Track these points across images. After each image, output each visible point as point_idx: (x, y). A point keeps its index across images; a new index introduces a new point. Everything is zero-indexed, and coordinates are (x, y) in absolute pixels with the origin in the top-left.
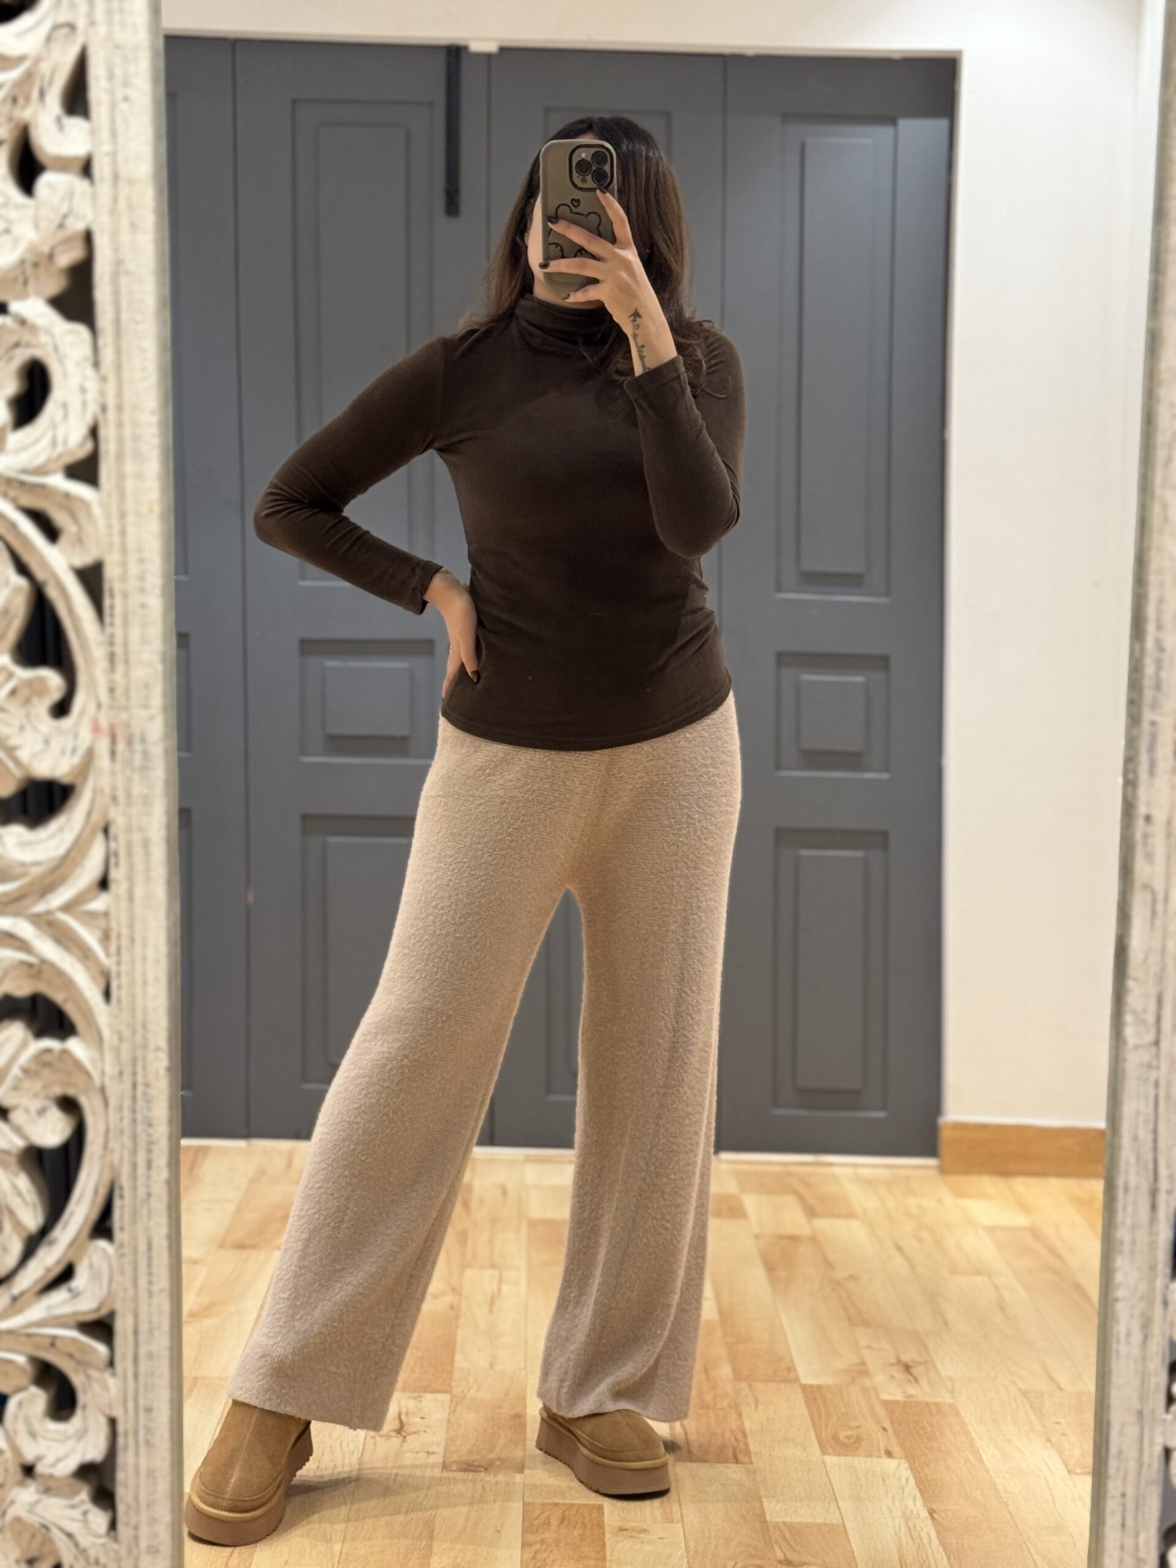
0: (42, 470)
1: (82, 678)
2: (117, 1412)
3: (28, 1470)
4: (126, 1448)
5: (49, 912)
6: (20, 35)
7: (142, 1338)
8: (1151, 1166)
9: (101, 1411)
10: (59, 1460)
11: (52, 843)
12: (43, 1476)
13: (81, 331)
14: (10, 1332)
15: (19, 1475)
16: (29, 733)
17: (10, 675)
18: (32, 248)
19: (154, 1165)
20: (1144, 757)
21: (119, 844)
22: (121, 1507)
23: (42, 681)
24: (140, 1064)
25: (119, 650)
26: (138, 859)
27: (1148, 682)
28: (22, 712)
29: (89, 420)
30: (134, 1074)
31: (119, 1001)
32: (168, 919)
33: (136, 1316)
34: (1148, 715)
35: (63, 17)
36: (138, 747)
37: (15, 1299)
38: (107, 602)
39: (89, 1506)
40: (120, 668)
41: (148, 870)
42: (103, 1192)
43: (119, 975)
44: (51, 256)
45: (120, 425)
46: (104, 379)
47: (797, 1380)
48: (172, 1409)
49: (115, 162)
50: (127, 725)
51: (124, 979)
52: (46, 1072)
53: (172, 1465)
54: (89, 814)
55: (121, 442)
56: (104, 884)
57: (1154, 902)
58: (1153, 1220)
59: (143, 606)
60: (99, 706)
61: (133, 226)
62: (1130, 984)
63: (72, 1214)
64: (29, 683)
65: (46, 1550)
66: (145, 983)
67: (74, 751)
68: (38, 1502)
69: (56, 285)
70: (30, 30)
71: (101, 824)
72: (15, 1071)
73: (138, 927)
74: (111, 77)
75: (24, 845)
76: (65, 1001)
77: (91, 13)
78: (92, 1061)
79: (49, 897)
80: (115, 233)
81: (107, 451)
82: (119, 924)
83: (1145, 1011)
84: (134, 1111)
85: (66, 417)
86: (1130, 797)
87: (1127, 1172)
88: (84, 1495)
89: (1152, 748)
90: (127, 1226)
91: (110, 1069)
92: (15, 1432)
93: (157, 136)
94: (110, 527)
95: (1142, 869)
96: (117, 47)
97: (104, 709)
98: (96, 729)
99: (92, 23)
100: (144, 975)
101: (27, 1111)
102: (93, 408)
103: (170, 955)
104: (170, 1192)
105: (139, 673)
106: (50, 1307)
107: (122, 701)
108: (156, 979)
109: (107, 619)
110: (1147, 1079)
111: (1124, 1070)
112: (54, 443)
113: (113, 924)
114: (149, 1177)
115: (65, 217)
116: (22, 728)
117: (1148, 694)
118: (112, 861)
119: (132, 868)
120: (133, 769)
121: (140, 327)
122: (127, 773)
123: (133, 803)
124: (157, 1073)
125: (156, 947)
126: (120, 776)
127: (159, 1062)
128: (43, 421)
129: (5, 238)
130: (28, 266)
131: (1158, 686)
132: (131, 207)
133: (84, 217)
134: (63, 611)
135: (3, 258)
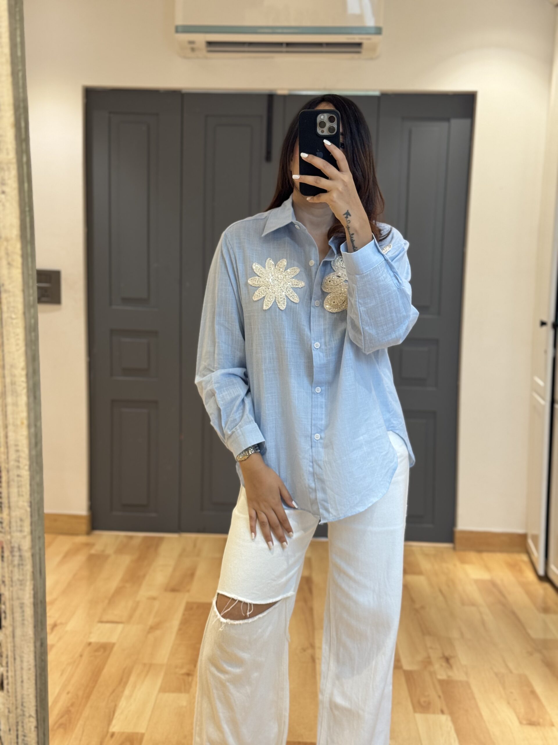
21: (7, 607)
24: (20, 724)
25: (5, 501)
26: (18, 616)
30: (17, 730)
31: (8, 692)
32: (35, 647)
36: (17, 554)
40: (6, 511)
41: (23, 620)
43: (7, 678)
47: (402, 667)
50: (11, 542)
51: (10, 679)
59: (18, 476)
61: (9, 264)
66: (22, 682)
73: (18, 652)
82: (7, 650)
91: (4, 727)
100: (22, 677)
105: (16, 513)
107: (7, 528)
108: (29, 679)
113: (4, 649)
118: (3, 615)
119: (13, 618)
120: (14, 566)
121: (15, 321)
122: (10, 568)
123: (14, 584)
124: (30, 729)
125: (28, 662)
126: (6, 570)
127: (31, 724)
132: (8, 254)
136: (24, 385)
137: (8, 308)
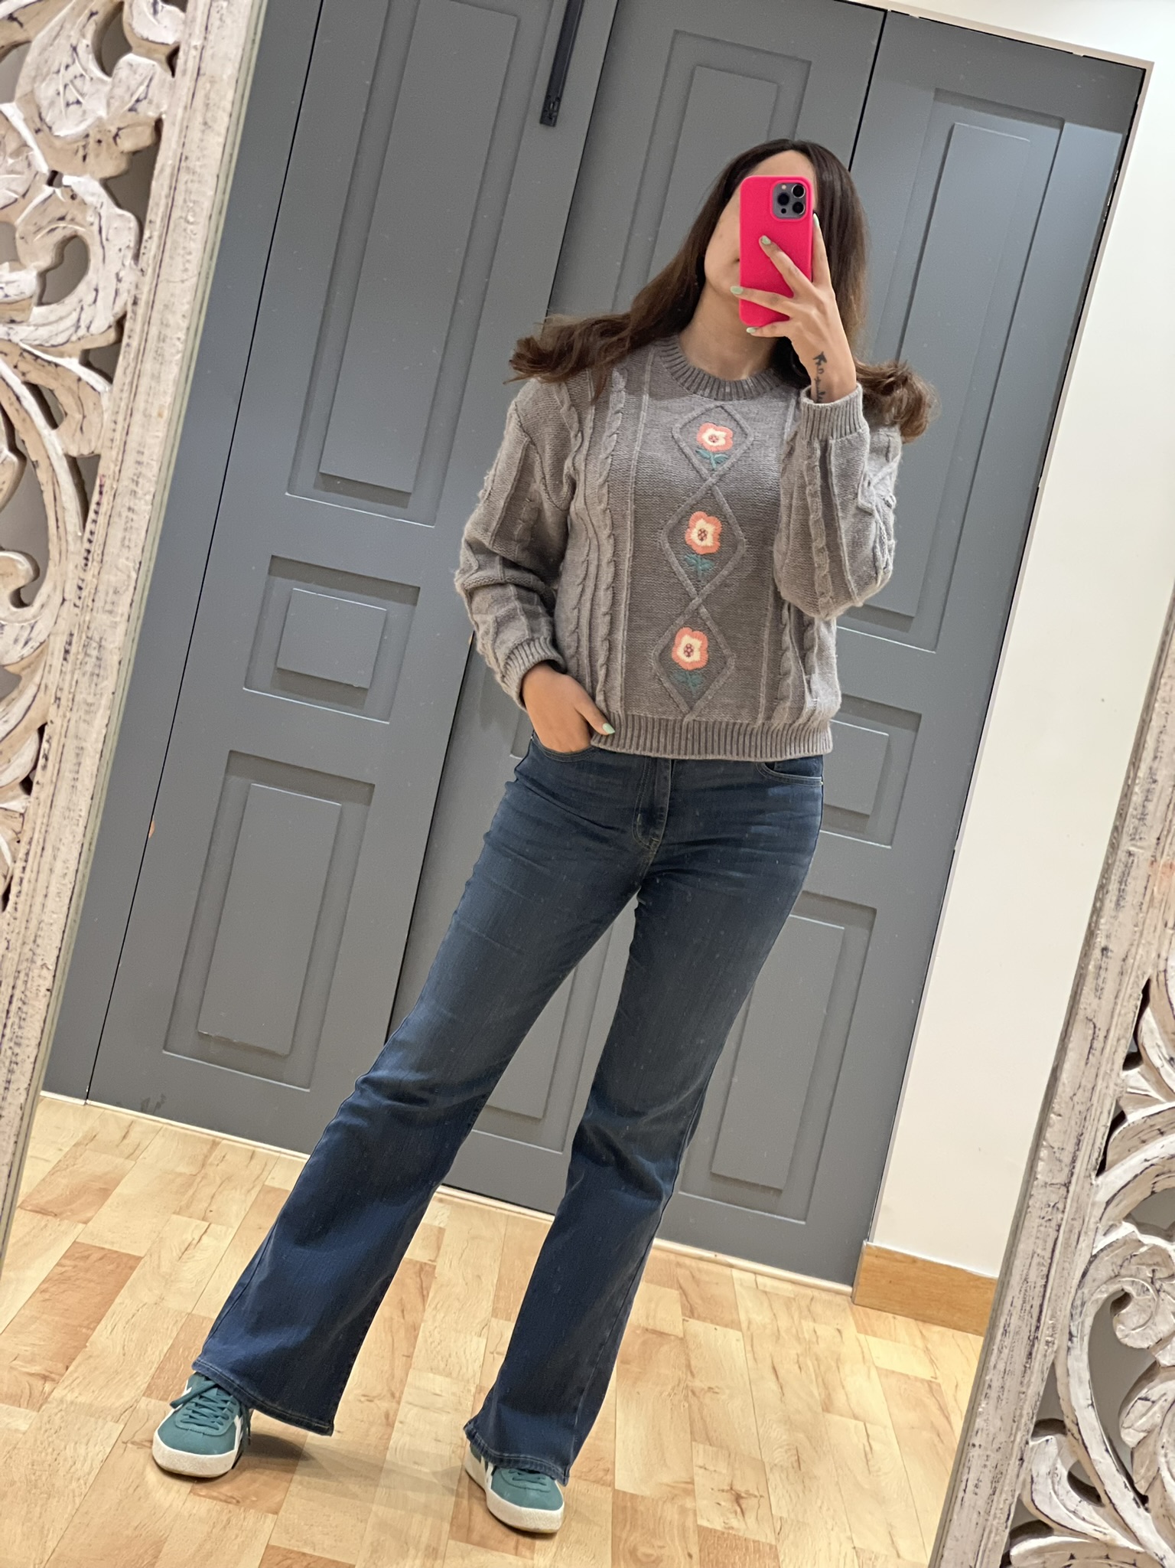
0: (57, 349)
1: (52, 571)
8: (1035, 1311)
13: (129, 218)
18: (99, 125)
20: (1113, 887)
21: (52, 748)
23: (11, 564)
24: (22, 975)
25: (96, 549)
26: (68, 767)
27: (1134, 812)
29: (118, 309)
30: (16, 988)
31: (15, 910)
34: (1126, 845)
36: (93, 652)
38: (95, 497)
40: (94, 568)
41: (76, 780)
43: (21, 882)
45: (148, 321)
46: (142, 272)
47: (612, 1485)
49: (201, 58)
50: (88, 627)
51: (27, 888)
54: (28, 709)
55: (145, 339)
56: (27, 785)
57: (1094, 1037)
58: (1026, 1369)
59: (130, 509)
60: (64, 600)
61: (205, 123)
62: (1052, 1115)
66: (46, 896)
67: (27, 641)
69: (111, 166)
71: (39, 725)
73: (51, 837)
80: (185, 128)
81: (128, 345)
82: (33, 829)
83: (1062, 1149)
85: (95, 301)
86: (1093, 925)
89: (1122, 881)
93: (250, 42)
94: (115, 422)
95: (1089, 1001)
97: (68, 606)
98: (55, 624)
100: (47, 887)
102: (125, 298)
103: (78, 874)
105: (111, 577)
107: (88, 603)
108: (59, 895)
109: (91, 515)
110: (1049, 1220)
112: (76, 326)
113: (28, 827)
115: (139, 101)
117: (1131, 823)
118: (40, 764)
119: (59, 774)
120: (83, 674)
121: (190, 227)
122: (77, 675)
123: (75, 709)
124: (38, 991)
125: (65, 860)
126: (68, 677)
127: (42, 981)
128: (71, 301)
129: (73, 108)
130: (92, 141)
131: (1142, 818)
132: (207, 105)
133: (158, 106)
134: (48, 498)
135: (68, 128)
136: (180, 346)
137: (185, 201)
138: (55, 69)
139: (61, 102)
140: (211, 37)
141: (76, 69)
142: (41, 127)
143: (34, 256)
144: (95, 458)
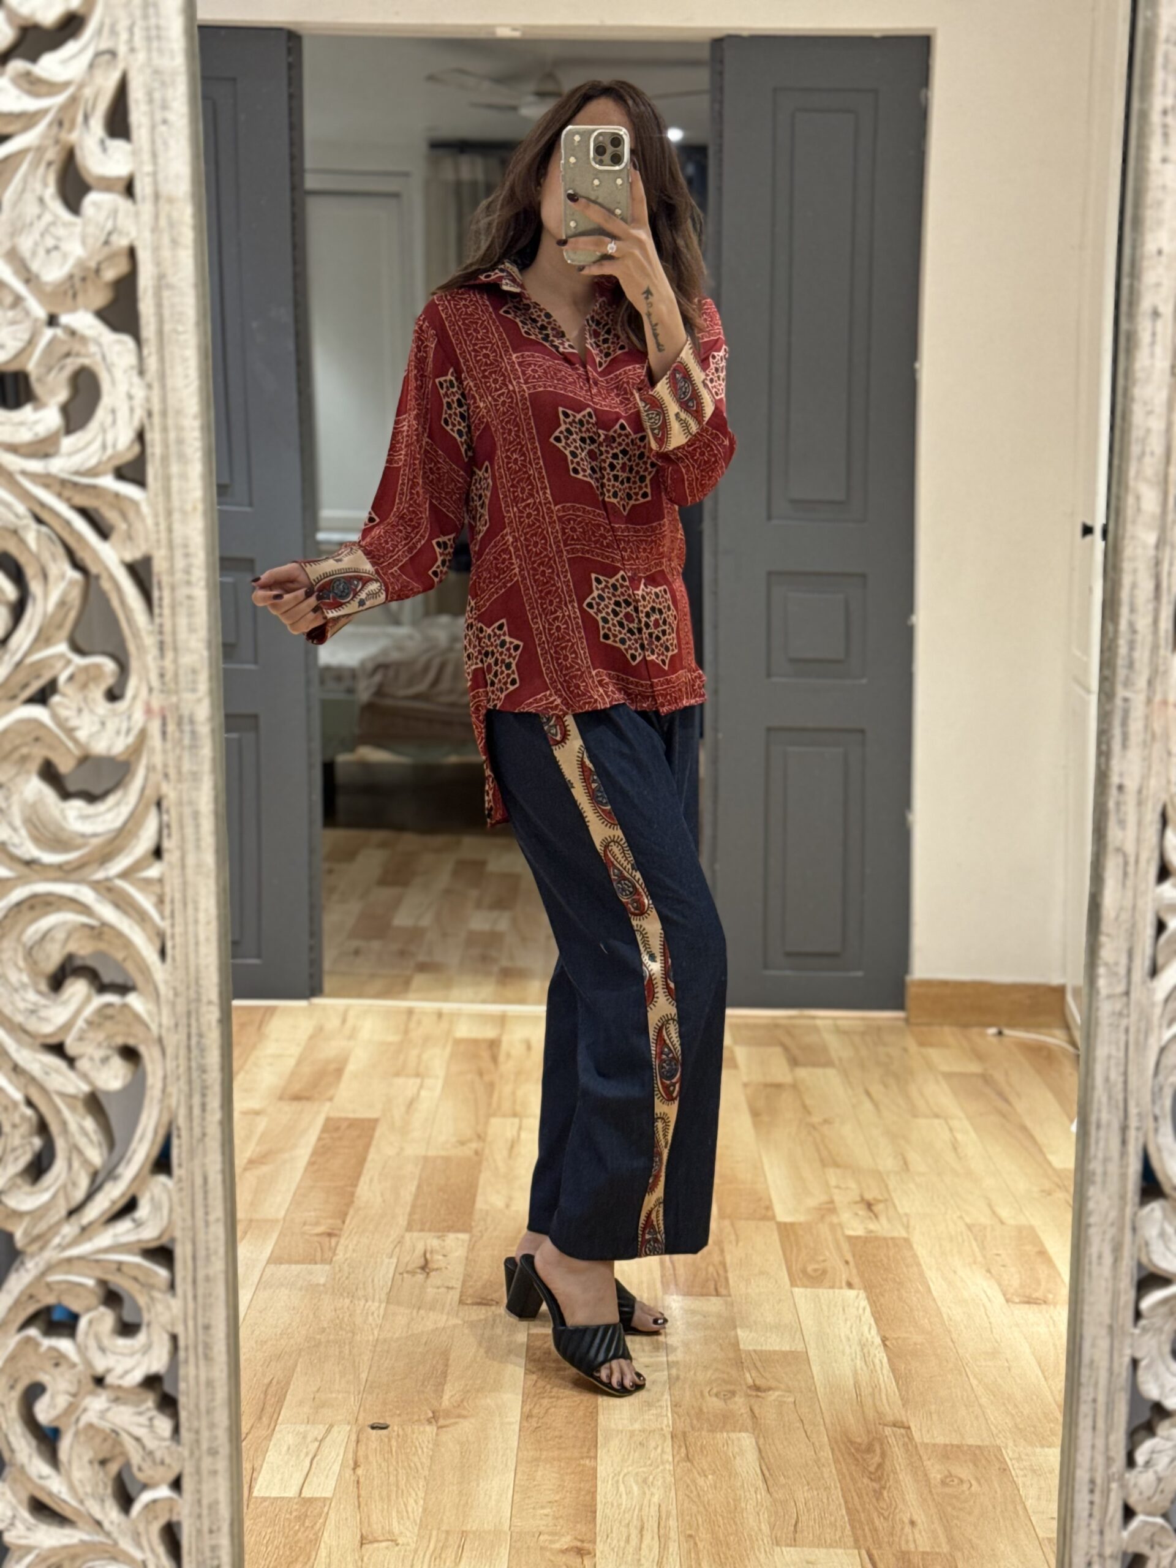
0: (93, 472)
1: (134, 665)
2: (179, 1330)
3: (99, 1381)
4: (186, 1361)
5: (108, 879)
6: (65, 62)
7: (200, 1263)
8: (1121, 1105)
9: (163, 1327)
10: (126, 1372)
11: (109, 816)
12: (112, 1387)
13: (128, 340)
14: (81, 1258)
15: (91, 1385)
16: (86, 715)
17: (69, 662)
18: (80, 264)
19: (209, 1108)
20: (1117, 731)
21: (172, 817)
22: (183, 1415)
23: (98, 667)
24: (193, 1015)
25: (168, 639)
26: (189, 831)
27: (1121, 662)
28: (80, 697)
29: (136, 424)
30: (189, 1026)
31: (174, 959)
32: (218, 884)
33: (194, 1243)
34: (1121, 692)
35: (104, 45)
36: (187, 728)
37: (84, 1229)
38: (156, 594)
39: (154, 1413)
40: (170, 655)
41: (198, 840)
42: (162, 1132)
43: (173, 936)
44: (98, 271)
45: (165, 429)
46: (149, 386)
47: (773, 1218)
48: (228, 1326)
49: (155, 183)
50: (177, 707)
51: (178, 940)
52: (108, 1025)
53: (229, 1377)
54: (143, 790)
55: (166, 444)
56: (158, 853)
57: (1126, 864)
58: (1123, 1154)
59: (189, 597)
60: (150, 690)
61: (175, 243)
62: (1103, 939)
63: (134, 1152)
64: (86, 669)
65: (117, 1450)
66: (197, 944)
67: (128, 731)
68: (108, 1409)
69: (101, 298)
70: (73, 57)
71: (154, 799)
72: (80, 1023)
73: (190, 892)
74: (151, 101)
75: (84, 817)
76: (125, 960)
77: (130, 40)
78: (149, 1013)
79: (109, 865)
80: (156, 249)
81: (153, 454)
82: (173, 890)
83: (1117, 964)
84: (189, 1059)
85: (114, 422)
86: (1103, 767)
87: (1099, 1111)
88: (150, 1401)
89: (1124, 723)
90: (184, 1164)
91: (166, 1020)
92: (86, 1347)
93: (195, 157)
94: (157, 524)
95: (1114, 834)
96: (156, 72)
97: (155, 693)
98: (148, 711)
99: (132, 50)
100: (196, 936)
101: (91, 1059)
102: (139, 413)
103: (220, 917)
104: (223, 1132)
105: (186, 660)
106: (115, 1236)
107: (172, 686)
108: (208, 940)
109: (156, 610)
110: (1118, 1026)
111: (1097, 1018)
112: (104, 447)
113: (168, 889)
114: (203, 1119)
115: (110, 234)
116: (80, 711)
117: (1121, 673)
118: (165, 832)
119: (183, 839)
120: (183, 748)
121: (182, 337)
122: (178, 751)
123: (183, 779)
124: (209, 1024)
125: (207, 910)
126: (170, 754)
127: (211, 1015)
128: (94, 425)
129: (54, 254)
130: (77, 280)
131: (1131, 665)
132: (171, 225)
133: (128, 234)
134: (115, 603)
135: (53, 273)
136: (198, 444)
138: (28, 220)
139: (41, 252)
140: (161, 161)
141: (47, 218)
142: (30, 279)
143: (52, 393)
144: (147, 561)
